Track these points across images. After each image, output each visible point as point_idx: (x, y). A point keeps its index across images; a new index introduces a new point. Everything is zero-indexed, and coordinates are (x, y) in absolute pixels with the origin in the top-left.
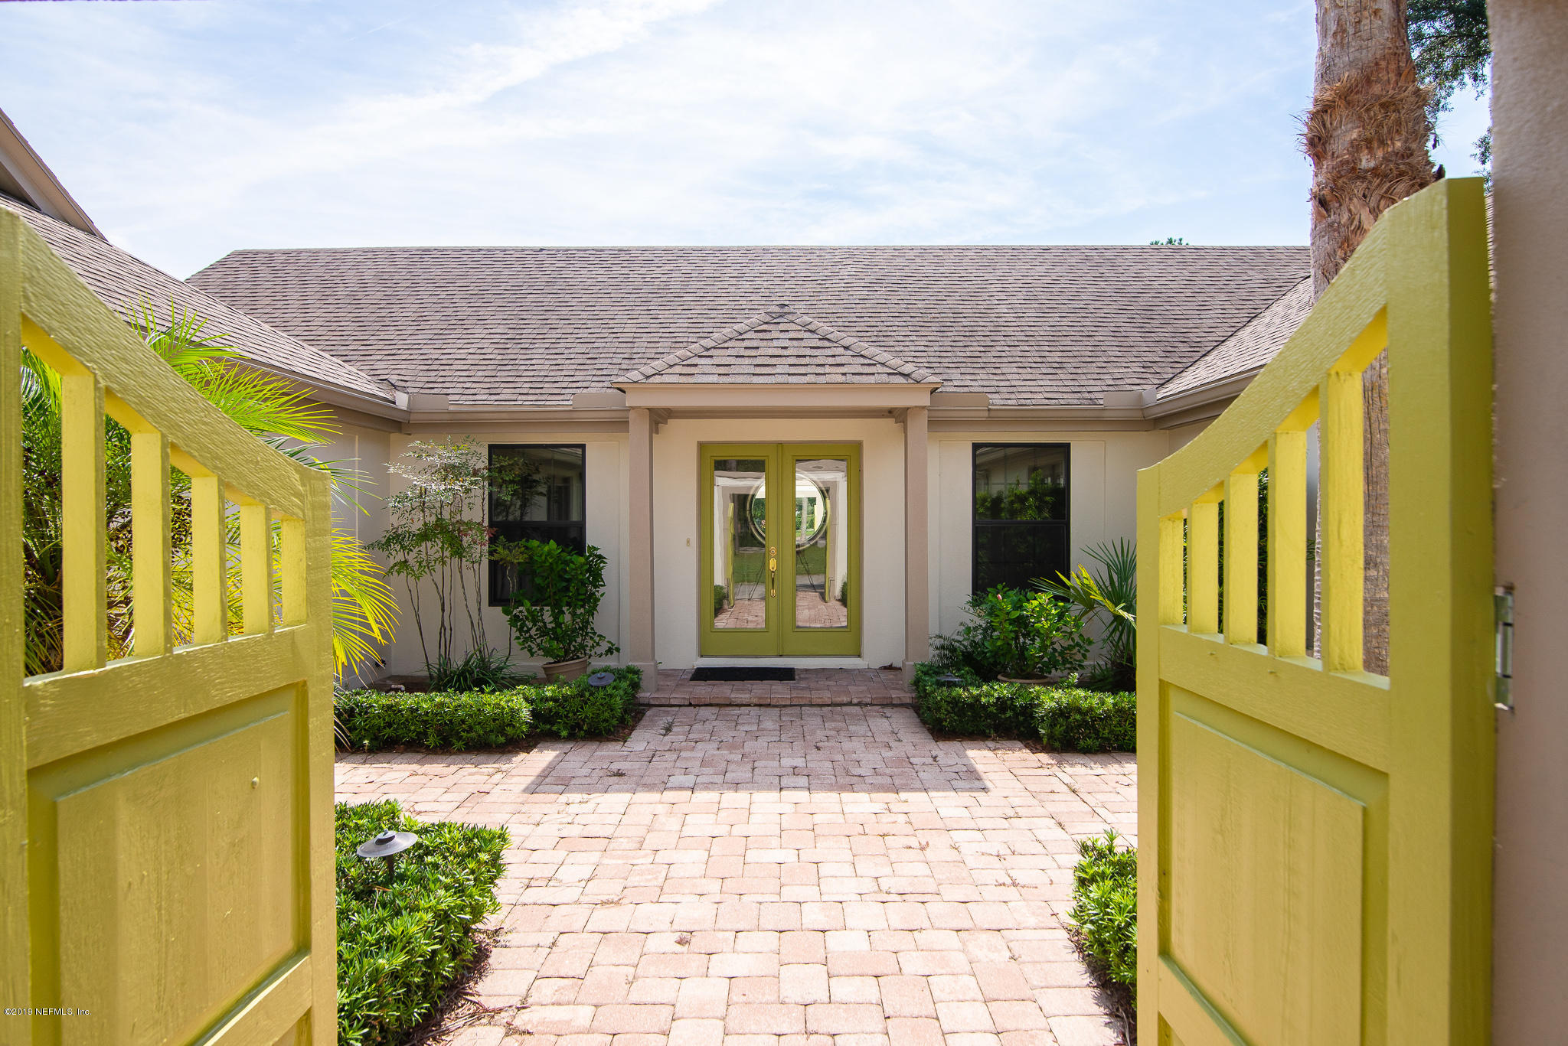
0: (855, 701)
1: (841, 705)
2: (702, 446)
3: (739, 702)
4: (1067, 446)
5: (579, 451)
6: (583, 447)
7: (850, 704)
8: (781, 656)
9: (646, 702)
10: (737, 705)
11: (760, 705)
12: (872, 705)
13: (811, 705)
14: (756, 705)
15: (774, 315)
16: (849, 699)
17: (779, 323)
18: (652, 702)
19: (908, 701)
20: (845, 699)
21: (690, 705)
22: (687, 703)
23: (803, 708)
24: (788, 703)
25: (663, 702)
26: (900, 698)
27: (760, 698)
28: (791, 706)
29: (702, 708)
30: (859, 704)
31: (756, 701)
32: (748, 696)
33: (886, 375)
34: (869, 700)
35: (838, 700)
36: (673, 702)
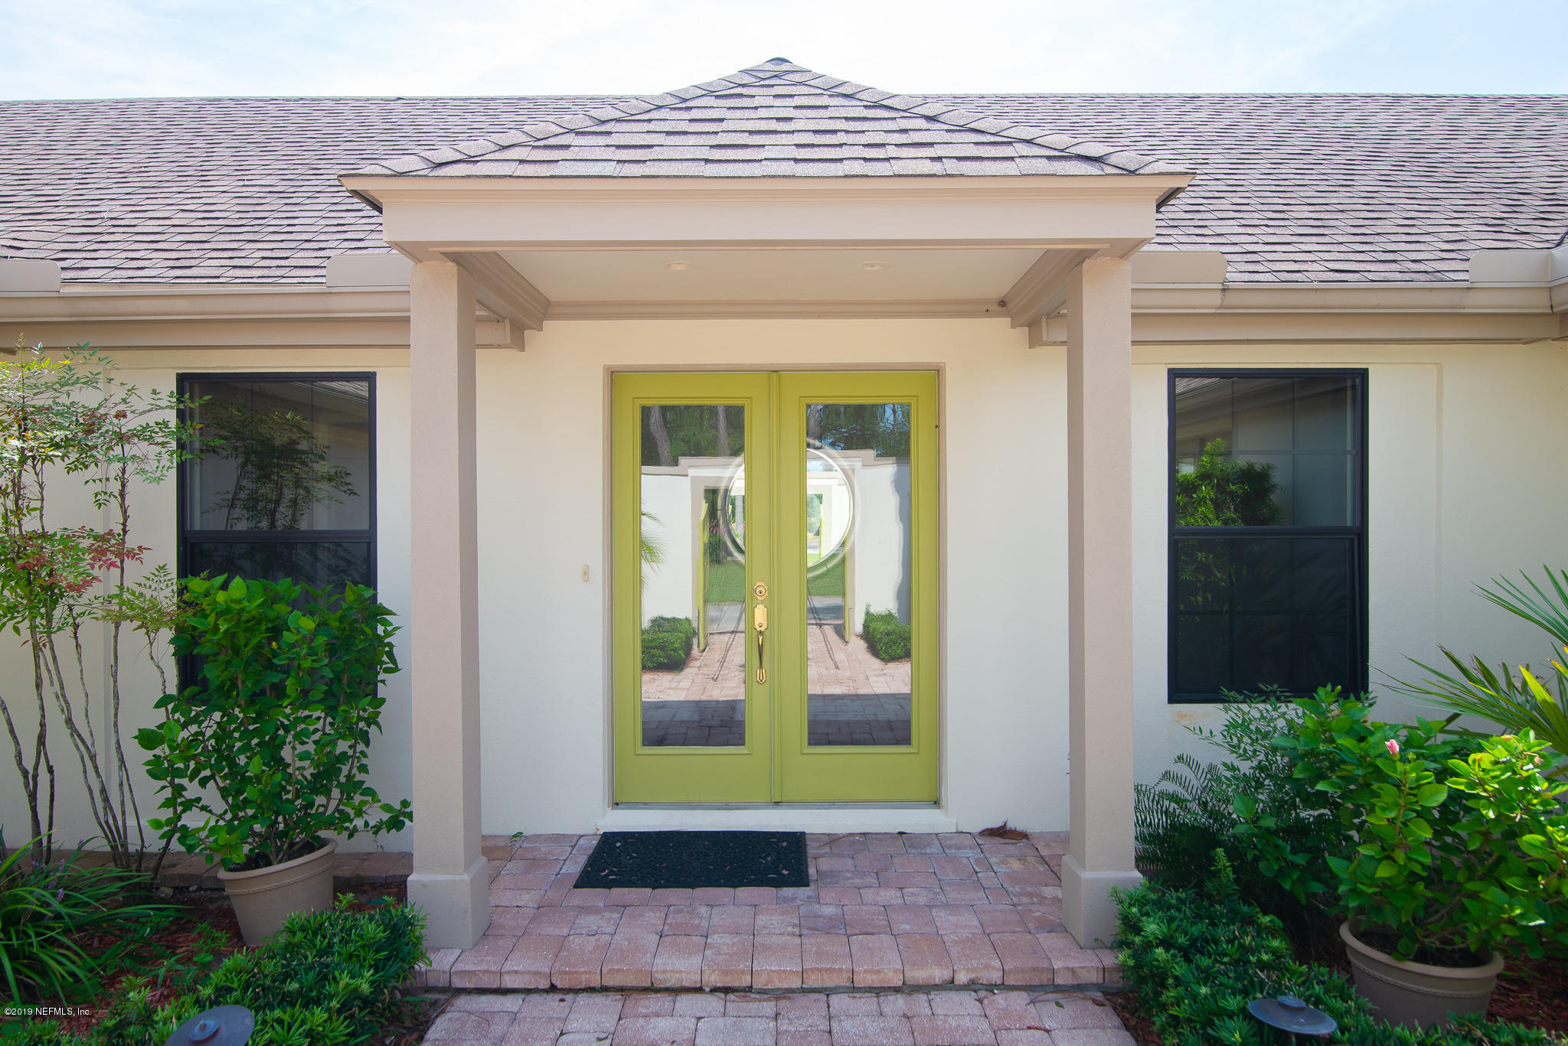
0: (962, 978)
1: (927, 988)
2: (615, 378)
3: (673, 981)
4: (1363, 374)
5: (361, 389)
6: (370, 378)
7: (950, 985)
8: (777, 804)
9: (443, 982)
10: (667, 990)
11: (727, 990)
12: (1004, 987)
13: (853, 990)
14: (714, 990)
15: (761, 75)
16: (947, 974)
17: (773, 86)
18: (458, 983)
19: (1094, 977)
20: (938, 974)
21: (553, 989)
22: (544, 984)
23: (835, 999)
24: (796, 983)
25: (486, 982)
26: (1073, 971)
27: (725, 973)
28: (803, 991)
29: (583, 999)
30: (972, 986)
31: (714, 979)
32: (696, 961)
33: (1044, 161)
34: (995, 976)
35: (919, 975)
36: (509, 982)
